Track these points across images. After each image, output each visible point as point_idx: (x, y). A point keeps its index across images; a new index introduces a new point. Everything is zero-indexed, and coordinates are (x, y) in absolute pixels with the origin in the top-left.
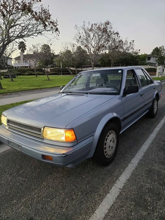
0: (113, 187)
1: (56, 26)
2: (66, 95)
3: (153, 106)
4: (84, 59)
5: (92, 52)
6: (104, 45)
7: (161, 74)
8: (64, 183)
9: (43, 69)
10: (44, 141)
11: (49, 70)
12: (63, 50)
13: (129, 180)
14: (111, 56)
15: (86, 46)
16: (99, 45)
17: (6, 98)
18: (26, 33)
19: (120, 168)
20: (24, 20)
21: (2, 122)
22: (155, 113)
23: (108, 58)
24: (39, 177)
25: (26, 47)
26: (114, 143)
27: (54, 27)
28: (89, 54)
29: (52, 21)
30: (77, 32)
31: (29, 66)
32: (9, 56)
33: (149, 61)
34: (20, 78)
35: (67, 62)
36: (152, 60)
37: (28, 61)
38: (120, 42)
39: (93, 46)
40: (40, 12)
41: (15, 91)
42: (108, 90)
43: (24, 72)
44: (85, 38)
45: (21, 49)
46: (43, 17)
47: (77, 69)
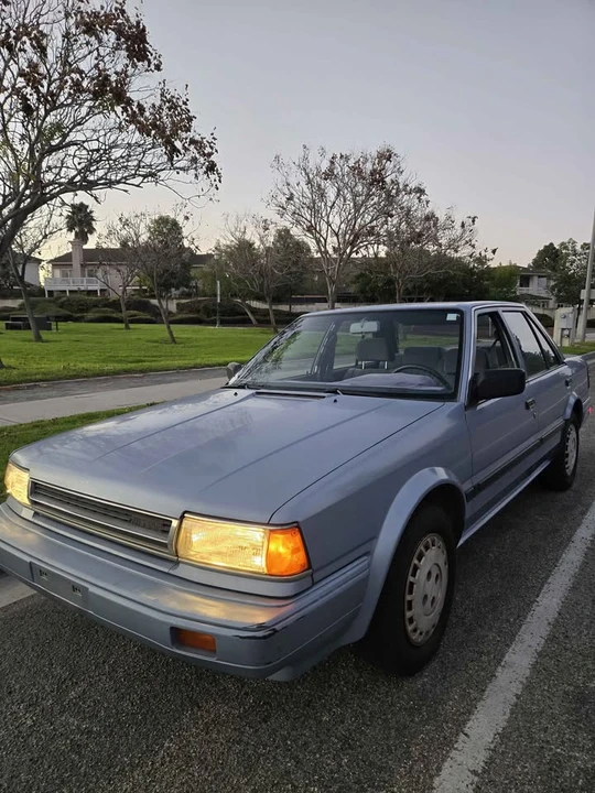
0: (446, 764)
1: (210, 155)
2: (253, 395)
3: (563, 446)
4: (302, 274)
5: (331, 251)
6: (373, 228)
7: (568, 336)
8: (248, 744)
9: (154, 302)
10: (181, 571)
11: (172, 306)
12: (228, 240)
13: (504, 736)
14: (395, 265)
15: (311, 229)
16: (357, 227)
17: (15, 400)
18: (101, 173)
19: (464, 686)
20: (98, 127)
21: (8, 491)
22: (569, 472)
23: (386, 275)
24: (145, 718)
25: (93, 223)
26: (441, 585)
27: (202, 160)
28: (319, 255)
29: (197, 138)
30: (280, 179)
31: (101, 290)
32: (32, 250)
33: (524, 290)
34: (66, 331)
35: (239, 281)
36: (536, 287)
37: (100, 274)
38: (428, 218)
39: (337, 230)
40: (154, 106)
41: (48, 377)
42: (413, 380)
43: (82, 311)
44: (307, 201)
45: (77, 229)
46: (167, 121)
47: (274, 307)
